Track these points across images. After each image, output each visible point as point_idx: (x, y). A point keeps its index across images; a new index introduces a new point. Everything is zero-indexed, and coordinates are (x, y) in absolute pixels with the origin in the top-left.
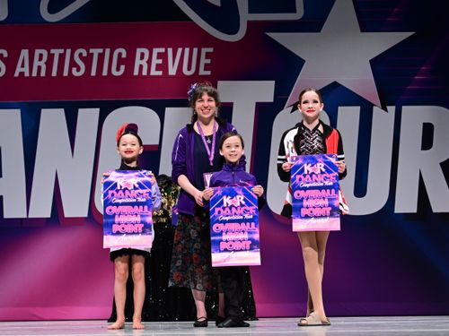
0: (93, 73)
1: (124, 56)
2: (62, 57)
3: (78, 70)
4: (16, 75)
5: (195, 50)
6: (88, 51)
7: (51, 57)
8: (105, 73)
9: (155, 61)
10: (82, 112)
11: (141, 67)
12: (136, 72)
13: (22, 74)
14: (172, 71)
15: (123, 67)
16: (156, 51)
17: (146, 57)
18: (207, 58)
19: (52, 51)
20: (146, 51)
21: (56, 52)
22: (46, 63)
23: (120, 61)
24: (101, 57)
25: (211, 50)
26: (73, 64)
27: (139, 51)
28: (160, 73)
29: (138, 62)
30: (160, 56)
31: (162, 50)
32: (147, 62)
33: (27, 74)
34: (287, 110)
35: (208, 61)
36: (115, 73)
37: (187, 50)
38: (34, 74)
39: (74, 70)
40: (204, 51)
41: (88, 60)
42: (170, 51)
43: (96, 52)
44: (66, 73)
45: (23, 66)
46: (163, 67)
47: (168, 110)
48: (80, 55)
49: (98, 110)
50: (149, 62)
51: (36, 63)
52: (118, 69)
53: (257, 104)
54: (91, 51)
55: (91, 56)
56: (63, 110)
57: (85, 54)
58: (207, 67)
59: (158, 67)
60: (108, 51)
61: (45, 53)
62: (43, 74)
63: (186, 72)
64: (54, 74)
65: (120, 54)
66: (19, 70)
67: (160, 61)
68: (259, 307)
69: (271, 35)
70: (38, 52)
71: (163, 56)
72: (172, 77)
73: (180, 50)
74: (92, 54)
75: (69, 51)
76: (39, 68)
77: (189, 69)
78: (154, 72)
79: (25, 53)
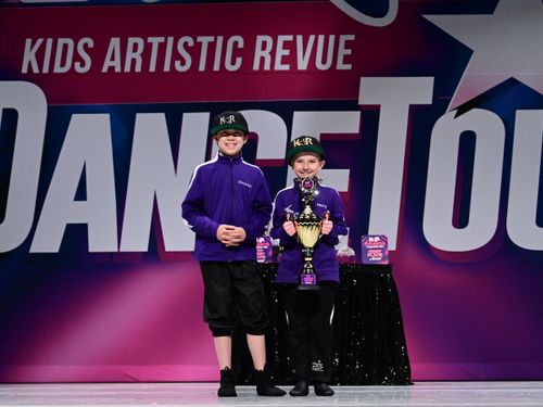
0: (202, 67)
1: (241, 45)
2: (162, 47)
3: (183, 63)
4: (105, 70)
5: (332, 38)
6: (195, 39)
7: (148, 47)
8: (216, 67)
9: (281, 52)
10: (187, 117)
11: (262, 59)
12: (256, 67)
13: (111, 69)
14: (302, 65)
15: (239, 60)
16: (282, 39)
17: (269, 47)
18: (346, 48)
19: (150, 40)
20: (269, 40)
21: (155, 41)
22: (141, 55)
23: (237, 52)
24: (212, 47)
25: (351, 37)
26: (176, 56)
27: (260, 39)
28: (286, 67)
29: (259, 53)
30: (286, 45)
31: (290, 38)
32: (269, 53)
33: (118, 69)
34: (449, 115)
35: (349, 52)
36: (229, 67)
37: (321, 38)
38: (127, 69)
39: (178, 63)
40: (343, 38)
41: (195, 51)
42: (300, 38)
43: (205, 40)
44: (167, 68)
45: (113, 59)
46: (291, 59)
47: (297, 115)
48: (186, 45)
49: (208, 114)
50: (273, 53)
51: (130, 55)
52: (233, 63)
53: (411, 106)
54: (199, 39)
55: (198, 45)
56: (163, 115)
57: (191, 43)
58: (346, 60)
59: (284, 60)
60: (220, 39)
61: (140, 41)
62: (138, 69)
63: (319, 65)
64: (152, 68)
65: (236, 43)
66: (108, 63)
67: (287, 52)
68: (414, 368)
69: (429, 18)
70: (131, 41)
71: (290, 46)
72: (302, 72)
73: (312, 38)
74: (201, 43)
75: (171, 40)
76: (134, 61)
77: (324, 61)
78: (279, 67)
79: (115, 42)
